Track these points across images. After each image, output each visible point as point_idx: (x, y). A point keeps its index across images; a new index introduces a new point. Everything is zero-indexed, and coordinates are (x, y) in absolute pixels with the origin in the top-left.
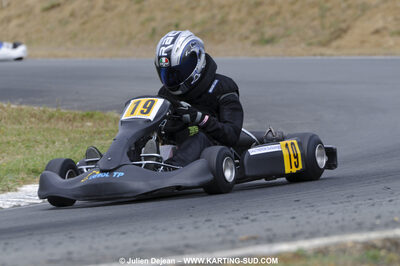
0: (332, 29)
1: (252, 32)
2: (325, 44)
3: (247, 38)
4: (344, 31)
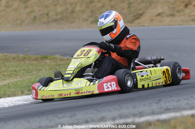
0: (134, 14)
1: (90, 17)
3: (87, 20)
4: (141, 15)
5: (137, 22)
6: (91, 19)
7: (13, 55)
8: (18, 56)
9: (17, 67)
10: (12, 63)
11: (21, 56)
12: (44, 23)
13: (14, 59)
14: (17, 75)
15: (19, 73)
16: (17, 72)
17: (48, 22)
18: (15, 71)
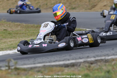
0: (92, 5)
2: (91, 9)
4: (95, 6)
5: (93, 9)
6: (69, 7)
7: (31, 25)
8: (34, 26)
9: (34, 31)
10: (31, 29)
11: (36, 25)
12: (45, 9)
13: (32, 27)
14: (34, 35)
15: (36, 34)
16: (35, 34)
17: (47, 8)
18: (34, 33)
